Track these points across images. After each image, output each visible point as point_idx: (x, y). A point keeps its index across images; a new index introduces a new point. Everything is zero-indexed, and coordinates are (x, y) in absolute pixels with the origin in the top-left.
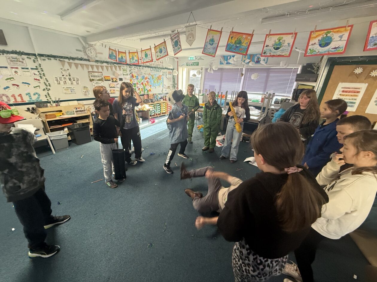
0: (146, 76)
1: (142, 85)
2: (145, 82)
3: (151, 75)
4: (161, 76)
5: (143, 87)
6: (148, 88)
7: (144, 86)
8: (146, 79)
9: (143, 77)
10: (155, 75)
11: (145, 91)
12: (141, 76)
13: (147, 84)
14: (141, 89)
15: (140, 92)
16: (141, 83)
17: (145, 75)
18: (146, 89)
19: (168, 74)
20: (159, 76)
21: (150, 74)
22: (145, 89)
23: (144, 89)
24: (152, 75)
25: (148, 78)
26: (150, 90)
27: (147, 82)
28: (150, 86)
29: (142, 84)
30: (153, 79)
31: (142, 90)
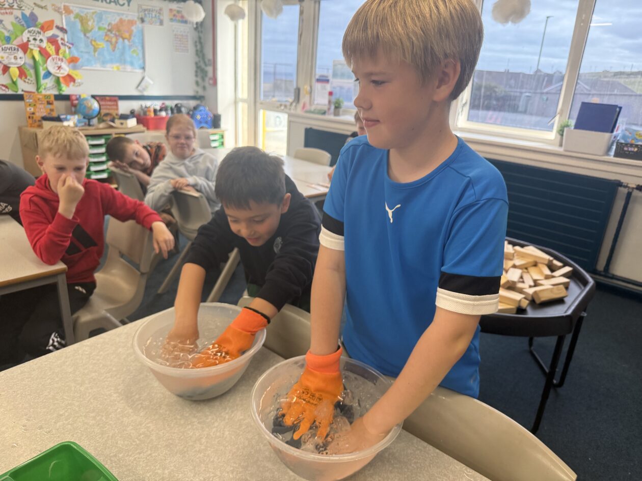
0: (43, 17)
1: (20, 54)
2: (39, 41)
3: (72, 16)
4: (131, 23)
5: (31, 62)
6: (57, 66)
7: (34, 58)
8: (44, 28)
9: (30, 21)
10: (100, 19)
11: (43, 82)
12: (18, 13)
13: (51, 49)
14: (14, 71)
15: (14, 83)
16: (15, 43)
17: (37, 11)
18: (48, 74)
19: (171, 20)
20: (121, 21)
21: (68, 11)
22: (42, 73)
23: (32, 72)
24: (77, 16)
25: (57, 22)
26: (70, 79)
27: (53, 40)
28: (73, 61)
29: (24, 47)
30: (85, 31)
31: (22, 73)
